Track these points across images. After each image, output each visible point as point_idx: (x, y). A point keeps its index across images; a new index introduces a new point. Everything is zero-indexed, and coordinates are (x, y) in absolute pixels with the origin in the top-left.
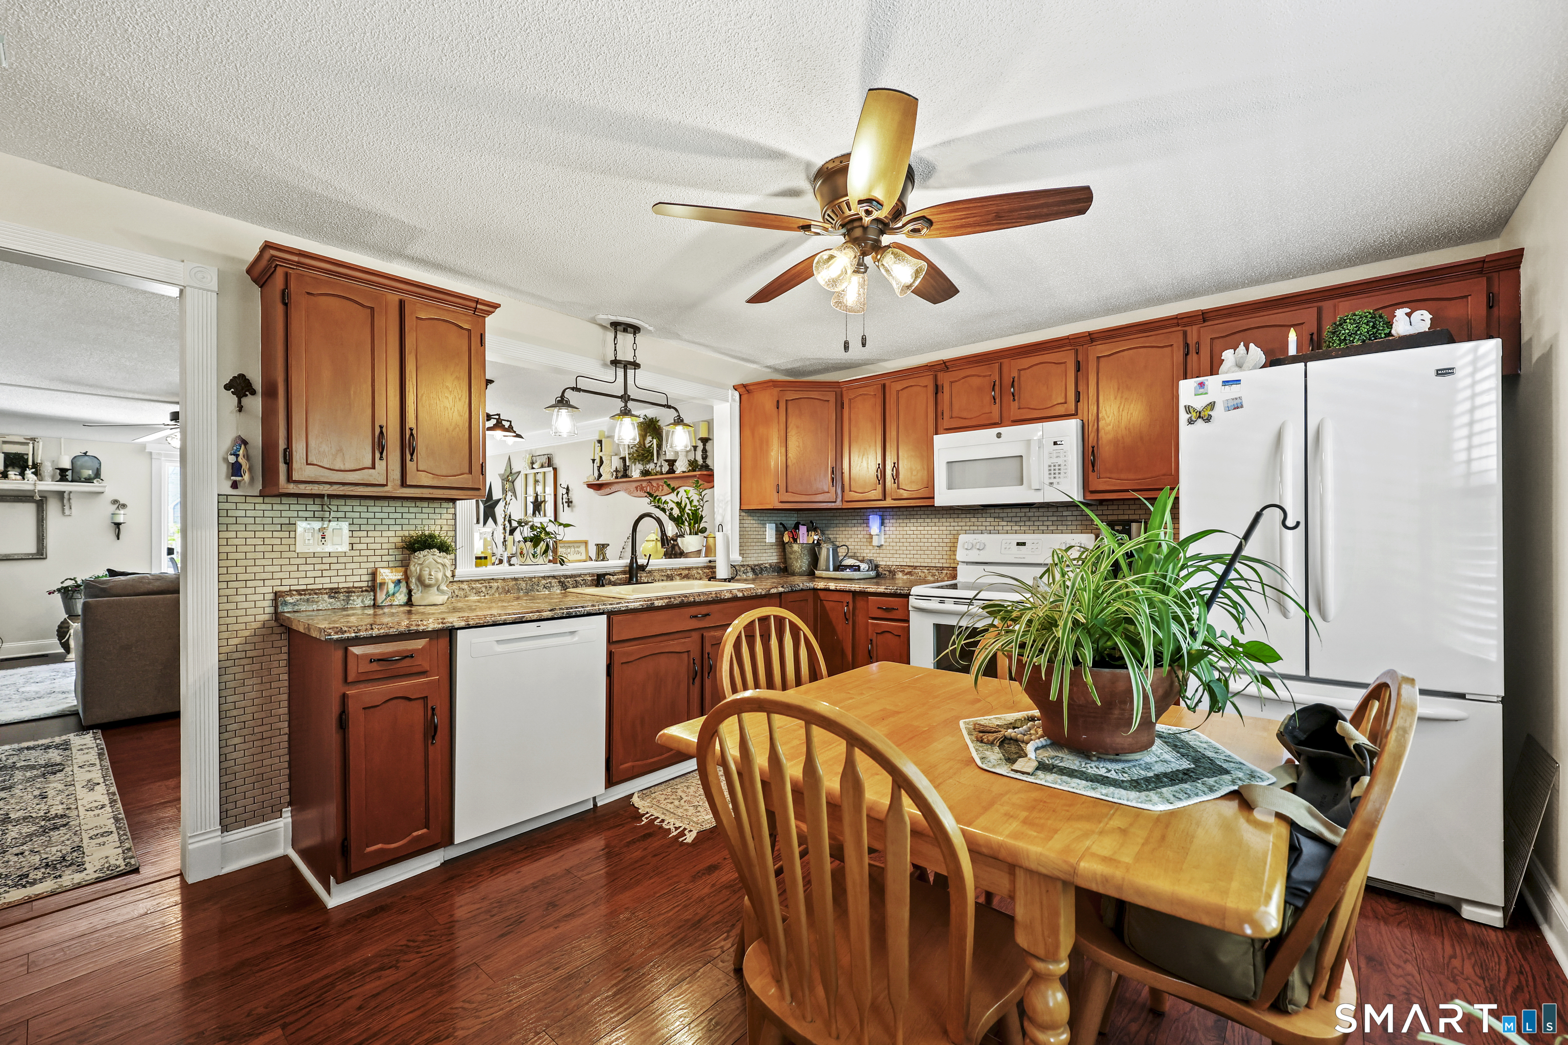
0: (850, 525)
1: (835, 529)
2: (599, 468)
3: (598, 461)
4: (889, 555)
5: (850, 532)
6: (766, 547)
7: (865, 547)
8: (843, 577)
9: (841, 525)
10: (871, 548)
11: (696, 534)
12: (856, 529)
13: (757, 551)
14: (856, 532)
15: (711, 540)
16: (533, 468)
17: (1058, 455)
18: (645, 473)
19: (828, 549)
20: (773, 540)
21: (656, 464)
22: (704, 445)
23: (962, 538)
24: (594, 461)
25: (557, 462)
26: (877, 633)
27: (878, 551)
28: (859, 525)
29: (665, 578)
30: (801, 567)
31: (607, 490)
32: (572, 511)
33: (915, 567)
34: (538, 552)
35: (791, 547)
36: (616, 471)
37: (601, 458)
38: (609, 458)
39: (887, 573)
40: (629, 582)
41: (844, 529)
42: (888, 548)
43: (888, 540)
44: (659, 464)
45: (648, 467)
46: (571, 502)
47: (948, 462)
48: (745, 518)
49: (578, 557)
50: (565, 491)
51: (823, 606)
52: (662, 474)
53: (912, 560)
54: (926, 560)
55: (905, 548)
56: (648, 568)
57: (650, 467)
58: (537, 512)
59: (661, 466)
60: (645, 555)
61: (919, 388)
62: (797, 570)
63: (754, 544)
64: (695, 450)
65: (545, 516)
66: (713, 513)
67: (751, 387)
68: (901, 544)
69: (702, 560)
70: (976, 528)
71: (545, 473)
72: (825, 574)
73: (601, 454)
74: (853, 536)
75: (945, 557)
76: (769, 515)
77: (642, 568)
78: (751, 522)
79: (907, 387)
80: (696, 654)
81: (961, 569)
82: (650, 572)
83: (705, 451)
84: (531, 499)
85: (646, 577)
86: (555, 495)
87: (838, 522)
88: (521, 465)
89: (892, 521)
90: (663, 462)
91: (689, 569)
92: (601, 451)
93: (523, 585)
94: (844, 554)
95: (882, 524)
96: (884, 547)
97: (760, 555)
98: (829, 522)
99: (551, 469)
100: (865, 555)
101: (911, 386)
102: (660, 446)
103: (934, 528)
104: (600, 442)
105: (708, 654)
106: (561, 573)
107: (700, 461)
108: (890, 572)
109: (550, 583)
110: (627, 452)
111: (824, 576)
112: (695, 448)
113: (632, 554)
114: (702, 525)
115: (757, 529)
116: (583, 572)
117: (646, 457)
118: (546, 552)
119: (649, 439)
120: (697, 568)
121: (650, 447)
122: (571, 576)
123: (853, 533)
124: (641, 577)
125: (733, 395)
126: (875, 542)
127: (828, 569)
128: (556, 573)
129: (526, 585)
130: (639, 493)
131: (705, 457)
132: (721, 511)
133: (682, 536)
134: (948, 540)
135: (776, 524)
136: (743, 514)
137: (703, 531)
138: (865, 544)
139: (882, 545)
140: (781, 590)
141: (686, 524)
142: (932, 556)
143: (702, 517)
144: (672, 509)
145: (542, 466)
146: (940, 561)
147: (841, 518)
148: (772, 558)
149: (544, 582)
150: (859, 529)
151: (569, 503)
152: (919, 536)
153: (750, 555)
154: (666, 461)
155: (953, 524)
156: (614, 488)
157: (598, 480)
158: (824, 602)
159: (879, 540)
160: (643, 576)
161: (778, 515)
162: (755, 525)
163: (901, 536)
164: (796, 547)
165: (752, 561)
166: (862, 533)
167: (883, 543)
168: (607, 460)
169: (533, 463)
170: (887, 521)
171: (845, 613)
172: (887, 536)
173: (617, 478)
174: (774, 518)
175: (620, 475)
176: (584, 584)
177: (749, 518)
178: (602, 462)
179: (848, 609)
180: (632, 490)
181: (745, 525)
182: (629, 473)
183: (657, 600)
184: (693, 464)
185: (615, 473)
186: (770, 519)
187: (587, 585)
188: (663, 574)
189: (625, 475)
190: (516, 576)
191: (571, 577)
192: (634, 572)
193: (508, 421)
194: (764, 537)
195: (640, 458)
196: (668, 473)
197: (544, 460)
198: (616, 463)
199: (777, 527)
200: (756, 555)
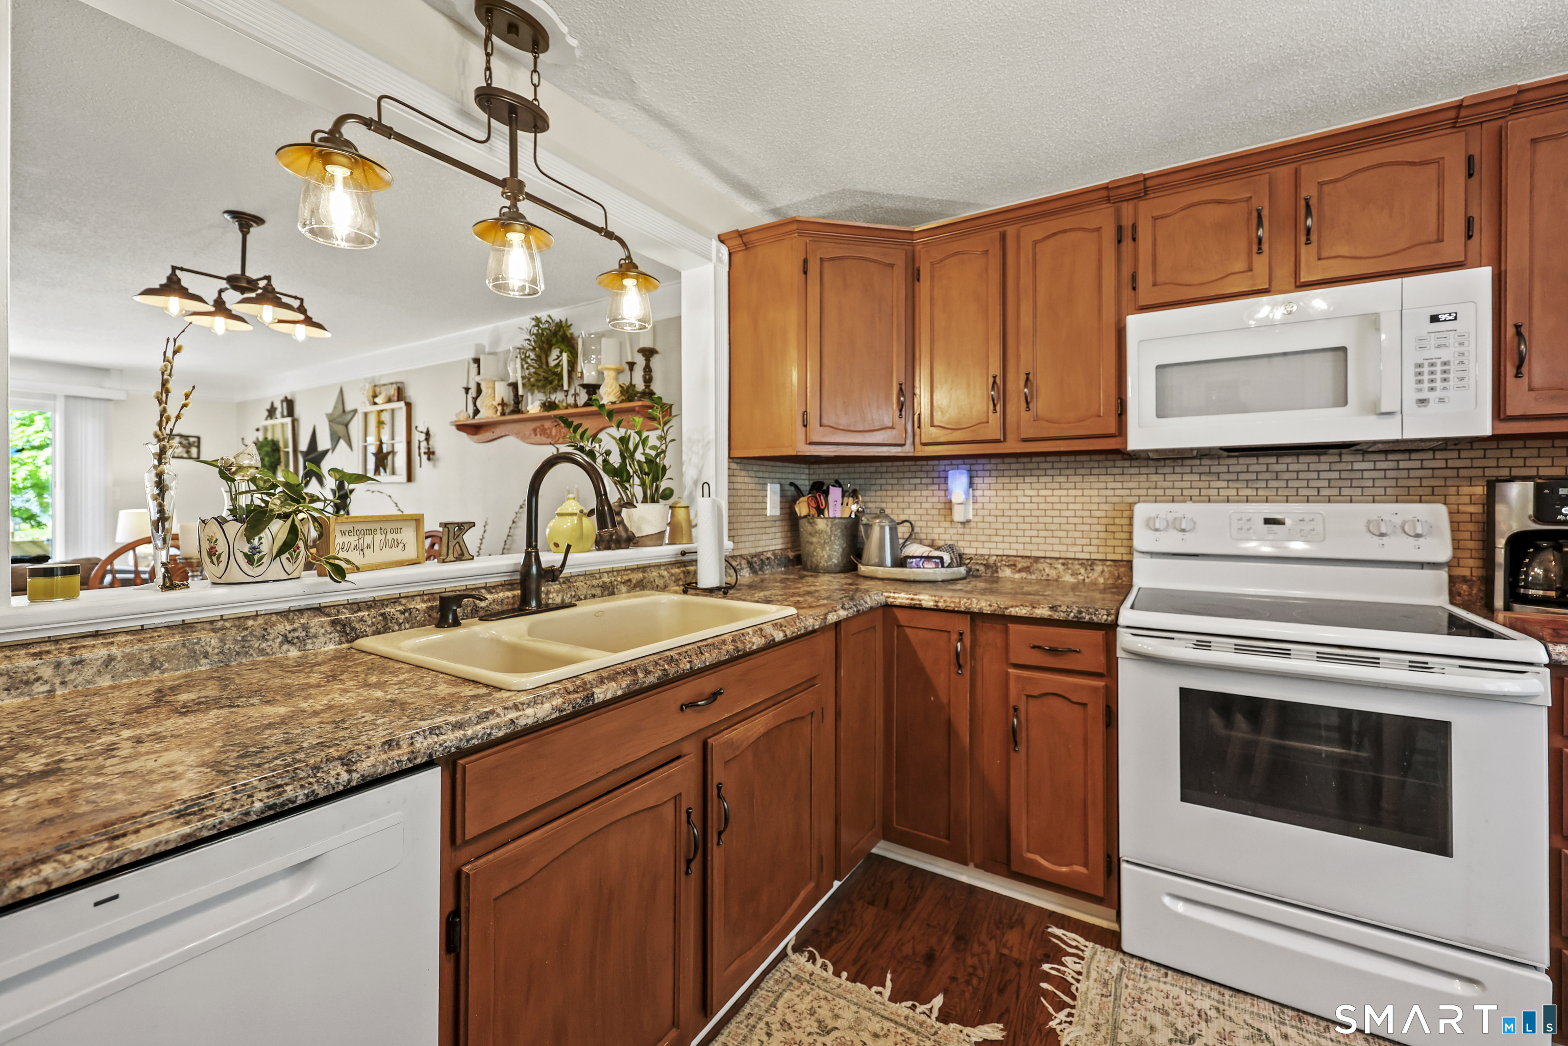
0: (906, 487)
1: (879, 493)
2: (475, 400)
3: (473, 392)
4: (983, 538)
5: (906, 499)
6: (767, 524)
7: (936, 524)
8: (918, 578)
9: (889, 487)
10: (947, 524)
11: (653, 501)
12: (918, 493)
13: (756, 531)
14: (918, 499)
15: (681, 513)
16: (375, 404)
17: (1441, 342)
18: (549, 406)
19: (882, 528)
20: (777, 512)
21: (567, 391)
22: (648, 360)
23: (1142, 511)
24: (467, 390)
25: (411, 393)
26: (1028, 696)
27: (961, 531)
28: (924, 487)
29: (598, 591)
30: (830, 558)
31: (489, 435)
32: (435, 466)
33: (1037, 559)
34: (265, 548)
35: (812, 524)
36: (503, 404)
37: (479, 385)
38: (491, 385)
39: (982, 568)
40: (520, 609)
41: (895, 493)
42: (980, 525)
43: (980, 512)
44: (572, 392)
45: (553, 397)
46: (433, 453)
47: (1159, 367)
48: (736, 473)
49: (396, 554)
50: (423, 437)
51: (905, 639)
52: (576, 406)
53: (1028, 547)
54: (1056, 548)
55: (1014, 526)
56: (566, 572)
57: (557, 397)
58: (382, 470)
59: (576, 395)
60: (556, 545)
61: (1080, 234)
62: (823, 563)
63: (748, 519)
64: (631, 369)
65: (393, 473)
66: (680, 463)
67: (753, 237)
68: (1006, 520)
69: (666, 552)
70: (1161, 492)
71: (393, 411)
72: (880, 571)
73: (478, 379)
74: (913, 505)
75: (1094, 542)
76: (770, 469)
77: (552, 574)
78: (745, 480)
79: (1054, 234)
80: (691, 800)
81: (1140, 564)
82: (567, 580)
83: (648, 369)
84: (372, 449)
85: (558, 592)
86: (409, 443)
87: (883, 481)
88: (357, 401)
89: (987, 480)
90: (578, 388)
91: (643, 569)
92: (479, 373)
93: (211, 641)
94: (907, 535)
95: (971, 484)
96: (973, 524)
97: (758, 537)
98: (868, 482)
99: (402, 404)
100: (936, 537)
101: (1065, 231)
102: (572, 365)
103: (1071, 492)
104: (477, 361)
105: (719, 789)
106: (342, 598)
107: (640, 386)
108: (987, 566)
109: (305, 628)
110: (519, 375)
111: (880, 575)
112: (631, 365)
113: (529, 544)
114: (664, 484)
115: (754, 493)
116: (404, 591)
117: (551, 382)
118: (288, 546)
119: (555, 353)
120: (658, 566)
121: (557, 365)
122: (370, 605)
123: (912, 499)
124: (548, 593)
125: (718, 251)
126: (959, 515)
127: (881, 564)
128: (325, 601)
129: (222, 641)
130: (538, 438)
131: (648, 380)
132: (695, 459)
133: (630, 504)
134: (1103, 514)
135: (781, 485)
136: (734, 466)
137: (667, 494)
138: (935, 518)
139: (968, 521)
140: (843, 614)
141: (637, 481)
142: (1069, 541)
143: (664, 469)
144: (608, 453)
145: (389, 400)
146: (1086, 549)
147: (890, 475)
148: (774, 542)
149: (283, 627)
150: (924, 493)
151: (430, 454)
152: (1042, 506)
153: (744, 539)
154: (584, 386)
155: (1110, 485)
156: (498, 431)
157: (474, 417)
158: (908, 631)
159: (966, 512)
160: (553, 592)
161: (784, 470)
162: (751, 486)
163: (1007, 506)
164: (821, 524)
165: (747, 549)
166: (930, 499)
167: (971, 517)
168: (488, 388)
169: (375, 396)
170: (976, 480)
171: (957, 655)
172: (979, 506)
173: (503, 414)
174: (778, 475)
175: (507, 410)
176: (407, 620)
177: (743, 473)
178: (479, 391)
179: (963, 646)
180: (527, 433)
181: (737, 486)
182: (522, 407)
183: (601, 681)
184: (628, 393)
185: (500, 408)
186: (772, 475)
187: (412, 621)
188: (595, 582)
189: (517, 411)
190: (188, 618)
191: (369, 608)
192: (533, 586)
193: (296, 298)
194: (763, 505)
195: (540, 384)
196: (586, 405)
197: (393, 391)
198: (502, 392)
199: (782, 490)
200: (752, 538)
